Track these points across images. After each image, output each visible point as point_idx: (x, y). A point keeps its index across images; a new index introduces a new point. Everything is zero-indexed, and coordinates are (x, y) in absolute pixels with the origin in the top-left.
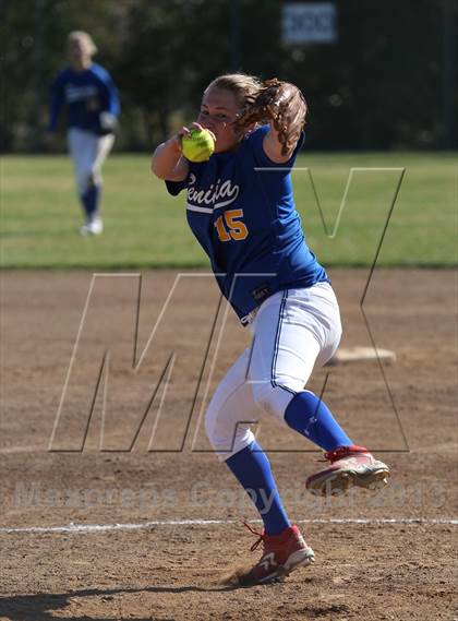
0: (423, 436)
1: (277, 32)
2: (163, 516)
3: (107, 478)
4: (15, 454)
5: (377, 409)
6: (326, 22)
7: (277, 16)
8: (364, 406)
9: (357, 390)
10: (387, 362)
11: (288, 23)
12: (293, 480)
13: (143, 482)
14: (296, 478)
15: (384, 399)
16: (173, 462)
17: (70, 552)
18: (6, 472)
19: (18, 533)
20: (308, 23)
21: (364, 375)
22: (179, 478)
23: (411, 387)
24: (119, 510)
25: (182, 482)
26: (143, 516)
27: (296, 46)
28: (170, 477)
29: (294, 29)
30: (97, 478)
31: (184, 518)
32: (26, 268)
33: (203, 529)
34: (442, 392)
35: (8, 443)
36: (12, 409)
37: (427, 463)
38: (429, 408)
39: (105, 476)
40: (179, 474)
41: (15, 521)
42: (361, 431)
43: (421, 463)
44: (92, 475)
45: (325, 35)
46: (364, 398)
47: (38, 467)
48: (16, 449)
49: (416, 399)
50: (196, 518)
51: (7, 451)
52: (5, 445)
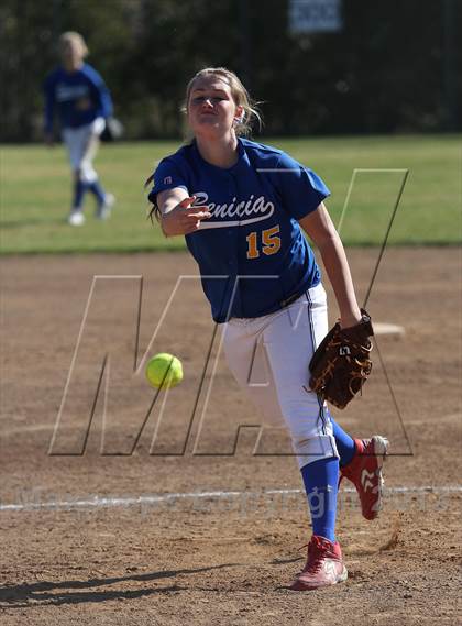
2: (184, 489)
4: (41, 433)
10: (396, 337)
17: (95, 525)
18: (32, 449)
23: (420, 361)
24: (141, 484)
26: (165, 489)
27: (303, 36)
32: (48, 253)
35: (34, 422)
36: (37, 389)
37: (438, 433)
38: (438, 380)
42: (373, 404)
43: (431, 433)
45: (332, 23)
48: (42, 427)
49: (424, 372)
50: (216, 490)
51: (33, 428)
52: (31, 424)
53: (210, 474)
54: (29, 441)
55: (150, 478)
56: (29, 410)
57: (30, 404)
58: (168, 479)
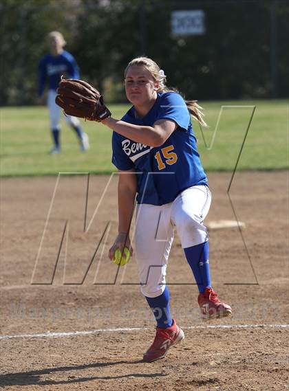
0: (263, 274)
1: (169, 28)
2: (105, 326)
3: (69, 304)
4: (13, 290)
5: (234, 258)
6: (198, 22)
7: (169, 19)
8: (226, 256)
9: (222, 246)
11: (175, 23)
12: (184, 303)
13: (92, 305)
14: (185, 301)
15: (239, 252)
16: (110, 293)
17: (48, 349)
18: (7, 301)
19: (16, 338)
20: (187, 22)
21: (226, 237)
22: (114, 303)
23: (255, 244)
24: (77, 323)
25: (116, 305)
26: (92, 326)
27: (180, 37)
28: (108, 302)
29: (179, 26)
30: (63, 304)
31: (118, 327)
33: (129, 334)
34: (274, 247)
36: (10, 262)
37: (266, 290)
38: (266, 257)
39: (68, 302)
40: (114, 300)
41: (14, 331)
43: (262, 290)
44: (60, 302)
45: (198, 29)
46: (227, 251)
47: (27, 298)
48: (13, 287)
49: (258, 251)
50: (125, 327)
51: (8, 288)
52: (7, 284)
54: (6, 296)
56: (6, 276)
57: (7, 273)
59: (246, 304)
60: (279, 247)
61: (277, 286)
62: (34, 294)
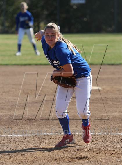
0: (109, 110)
3: (23, 122)
5: (96, 103)
8: (93, 102)
13: (33, 123)
14: (74, 122)
17: (12, 142)
23: (106, 97)
30: (20, 122)
33: (49, 136)
37: (110, 118)
38: (111, 103)
47: (4, 119)
49: (107, 100)
53: (46, 128)
55: (28, 129)
58: (34, 129)
59: (101, 124)
60: (116, 99)
61: (115, 116)
62: (7, 117)
